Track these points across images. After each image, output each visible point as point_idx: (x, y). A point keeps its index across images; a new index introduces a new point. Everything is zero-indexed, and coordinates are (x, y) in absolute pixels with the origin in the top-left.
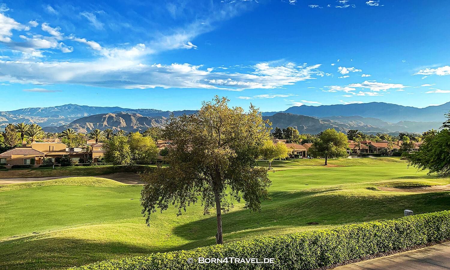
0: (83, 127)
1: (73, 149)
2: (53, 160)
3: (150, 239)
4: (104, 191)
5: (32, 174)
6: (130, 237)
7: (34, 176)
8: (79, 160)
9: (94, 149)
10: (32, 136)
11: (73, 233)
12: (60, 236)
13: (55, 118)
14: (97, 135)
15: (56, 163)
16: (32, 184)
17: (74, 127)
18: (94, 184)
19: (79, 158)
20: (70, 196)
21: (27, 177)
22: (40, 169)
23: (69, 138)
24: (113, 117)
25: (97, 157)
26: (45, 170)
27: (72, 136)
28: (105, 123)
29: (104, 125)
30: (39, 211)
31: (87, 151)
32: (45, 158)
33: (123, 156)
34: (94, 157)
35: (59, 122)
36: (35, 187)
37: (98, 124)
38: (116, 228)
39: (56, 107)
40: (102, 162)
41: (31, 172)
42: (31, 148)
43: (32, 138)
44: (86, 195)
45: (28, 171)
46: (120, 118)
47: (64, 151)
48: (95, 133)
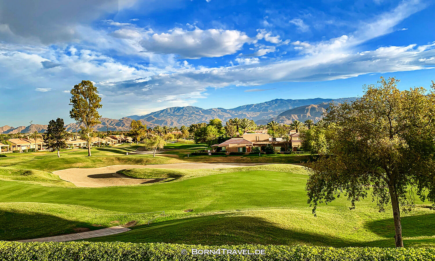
0: (289, 119)
1: (275, 138)
2: (260, 148)
3: (334, 230)
4: (301, 178)
5: (244, 160)
6: (314, 225)
7: (245, 161)
8: (281, 149)
9: (293, 139)
10: (244, 128)
11: (262, 214)
12: (251, 216)
13: (266, 112)
14: (297, 126)
15: (262, 151)
16: (243, 168)
17: (281, 119)
18: (292, 171)
19: (281, 147)
20: (270, 180)
21: (240, 162)
22: (249, 156)
23: (273, 130)
24: (315, 108)
25: (296, 146)
26: (253, 157)
27: (275, 127)
28: (308, 114)
29: (307, 116)
30: (244, 192)
31: (287, 140)
32: (253, 146)
33: (319, 145)
34: (293, 146)
35: (269, 115)
36: (244, 171)
37: (302, 115)
38: (301, 214)
39: (266, 102)
40: (300, 151)
41: (243, 158)
42: (242, 139)
43: (244, 130)
44: (284, 181)
45: (241, 158)
46: (322, 108)
47: (267, 140)
48: (295, 124)
